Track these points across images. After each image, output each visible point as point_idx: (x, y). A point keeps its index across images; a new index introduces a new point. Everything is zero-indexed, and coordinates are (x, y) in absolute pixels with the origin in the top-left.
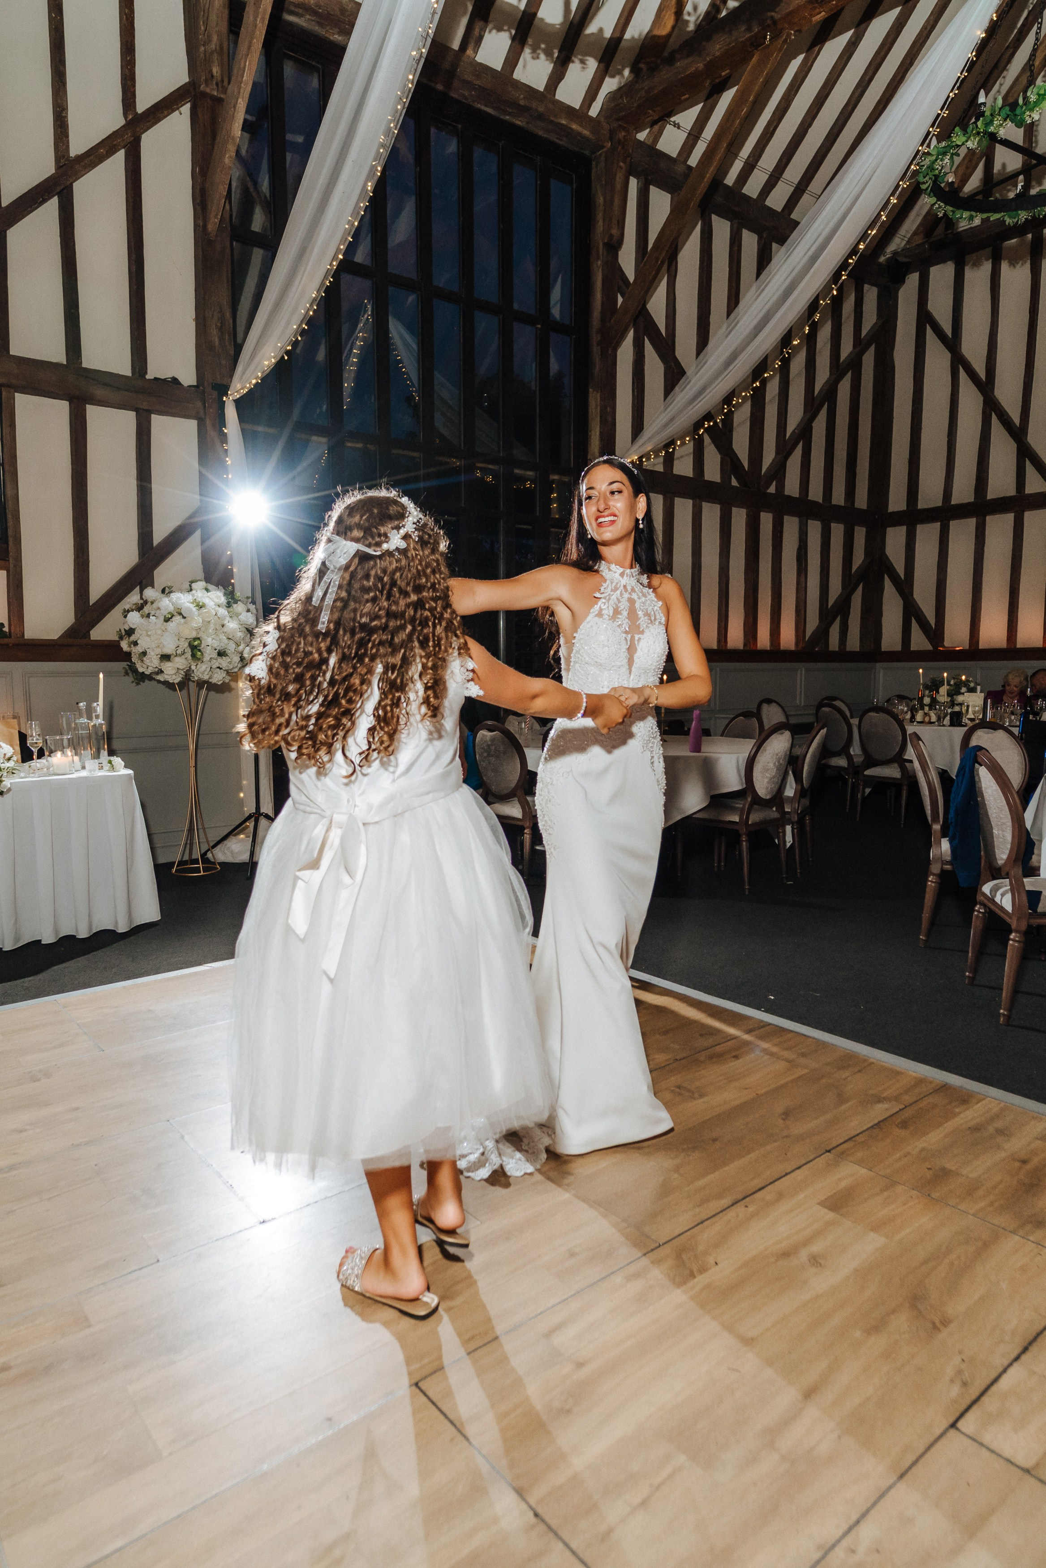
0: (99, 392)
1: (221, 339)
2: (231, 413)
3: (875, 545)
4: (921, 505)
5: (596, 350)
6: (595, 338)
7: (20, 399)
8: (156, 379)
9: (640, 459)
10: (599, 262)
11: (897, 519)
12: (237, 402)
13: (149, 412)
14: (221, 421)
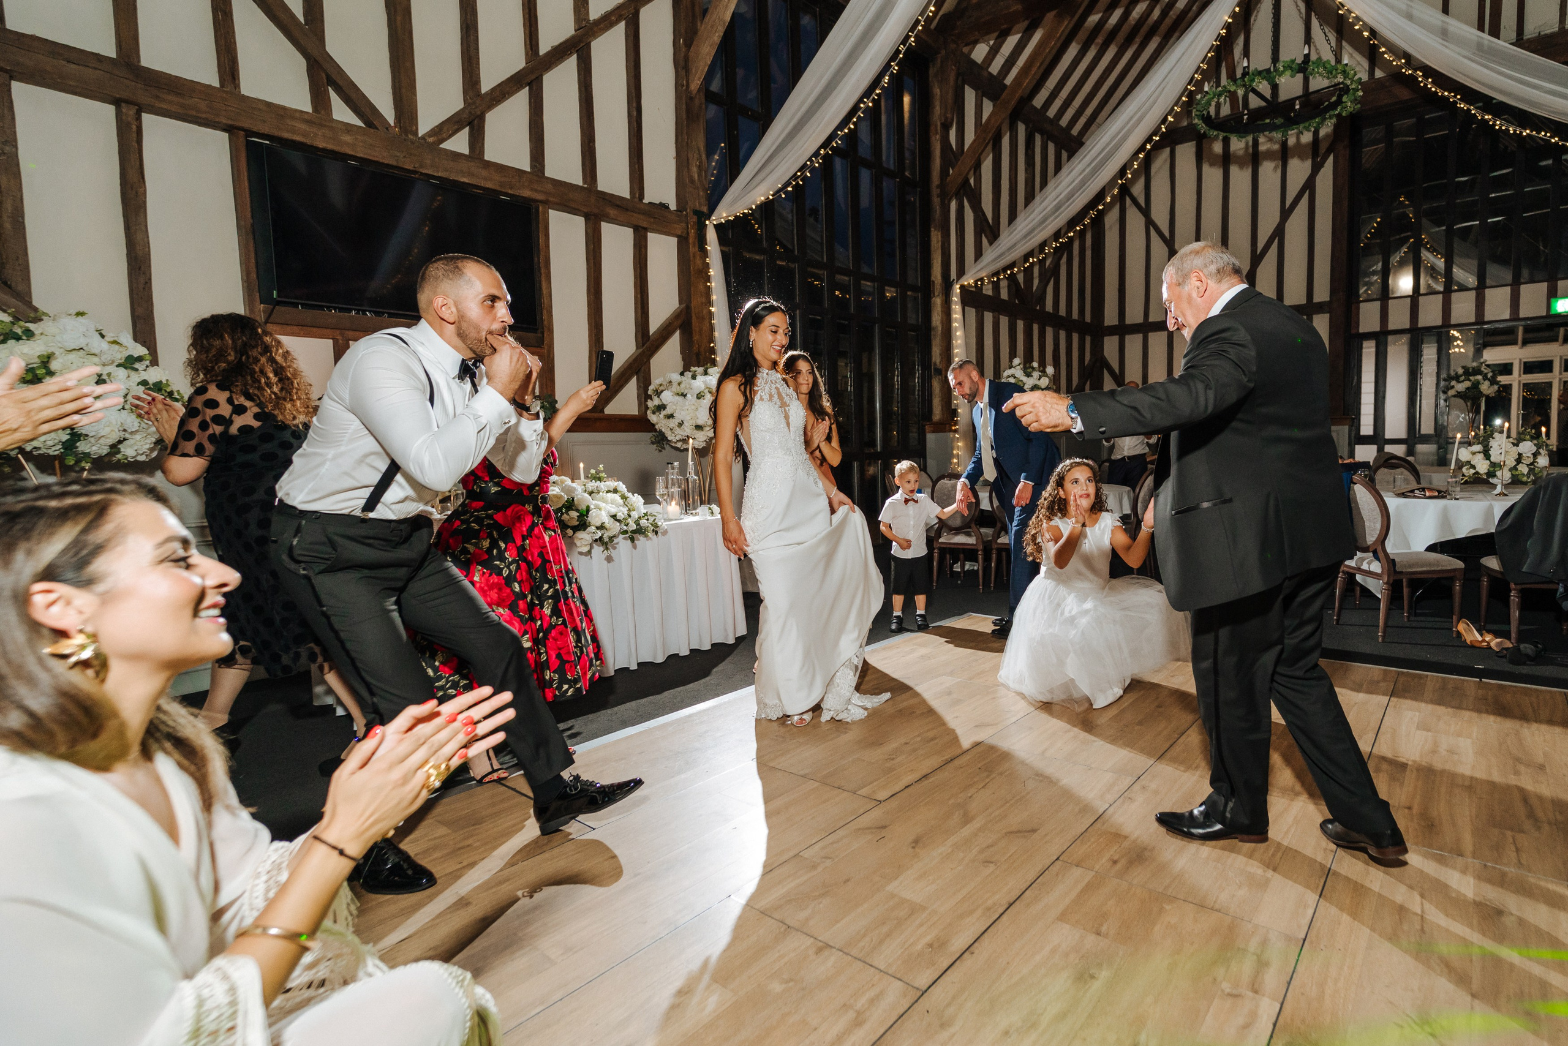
0: (612, 212)
1: (700, 175)
2: (711, 235)
3: (1097, 348)
4: (1128, 321)
5: (936, 201)
6: (935, 191)
7: (553, 214)
8: (650, 203)
9: (976, 282)
10: (938, 137)
11: (1112, 331)
12: (718, 227)
13: (646, 230)
14: (702, 240)
